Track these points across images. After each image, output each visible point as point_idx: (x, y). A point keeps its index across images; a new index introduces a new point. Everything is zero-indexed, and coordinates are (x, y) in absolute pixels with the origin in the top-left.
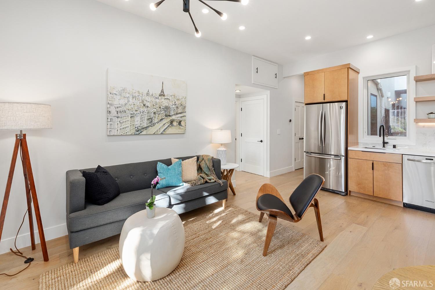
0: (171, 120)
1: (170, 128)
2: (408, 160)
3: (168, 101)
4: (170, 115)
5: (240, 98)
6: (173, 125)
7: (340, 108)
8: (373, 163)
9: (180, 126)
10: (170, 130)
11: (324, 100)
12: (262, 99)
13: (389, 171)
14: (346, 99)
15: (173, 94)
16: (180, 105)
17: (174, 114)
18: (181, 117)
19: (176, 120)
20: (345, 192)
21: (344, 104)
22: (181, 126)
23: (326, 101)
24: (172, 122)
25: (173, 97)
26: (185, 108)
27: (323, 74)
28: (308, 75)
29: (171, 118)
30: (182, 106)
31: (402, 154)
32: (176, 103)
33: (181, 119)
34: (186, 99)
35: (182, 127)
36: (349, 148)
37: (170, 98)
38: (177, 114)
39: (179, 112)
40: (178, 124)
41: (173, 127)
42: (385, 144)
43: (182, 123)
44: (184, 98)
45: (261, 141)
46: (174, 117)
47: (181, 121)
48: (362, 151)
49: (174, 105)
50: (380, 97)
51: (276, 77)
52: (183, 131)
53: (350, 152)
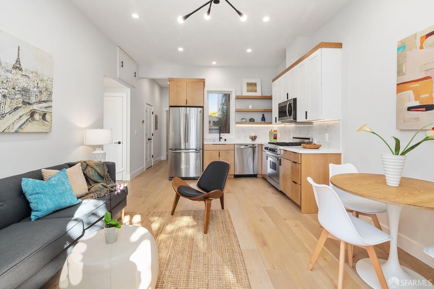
0: (32, 110)
1: (30, 123)
3: (27, 79)
4: (30, 102)
6: (34, 120)
8: (219, 153)
9: (44, 121)
10: (30, 127)
13: (228, 156)
14: (202, 105)
15: (35, 71)
16: (44, 89)
17: (37, 102)
18: (46, 107)
19: (39, 111)
21: (202, 109)
22: (46, 121)
23: (187, 105)
24: (32, 114)
25: (34, 74)
26: (51, 94)
27: (185, 83)
28: (172, 81)
29: (31, 108)
30: (47, 91)
31: (230, 144)
32: (39, 85)
33: (46, 111)
34: (52, 81)
35: (46, 123)
36: (204, 143)
37: (31, 76)
38: (40, 102)
39: (43, 99)
40: (41, 117)
41: (34, 122)
42: (220, 139)
43: (47, 117)
44: (50, 79)
45: (119, 143)
46: (35, 107)
47: (46, 113)
49: (35, 88)
51: (135, 76)
52: (48, 128)
53: (205, 146)
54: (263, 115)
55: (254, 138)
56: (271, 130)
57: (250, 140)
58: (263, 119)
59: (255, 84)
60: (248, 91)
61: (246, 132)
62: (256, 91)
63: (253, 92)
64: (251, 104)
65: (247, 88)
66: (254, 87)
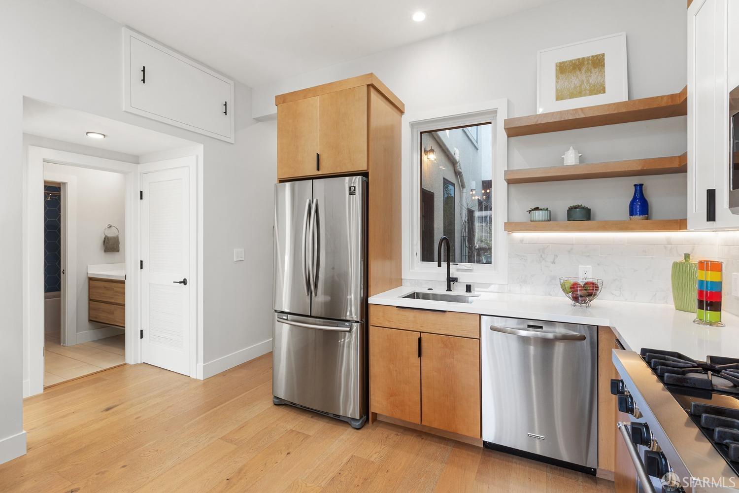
2: (493, 329)
5: (138, 164)
7: (350, 190)
8: (420, 340)
11: (318, 169)
12: (185, 167)
13: (453, 358)
14: (363, 167)
20: (361, 417)
21: (357, 181)
23: (322, 172)
27: (314, 101)
31: (481, 315)
36: (371, 300)
42: (452, 283)
45: (184, 282)
48: (397, 307)
50: (460, 188)
51: (226, 113)
53: (372, 310)
54: (639, 188)
55: (583, 293)
56: (687, 256)
57: (567, 300)
58: (640, 205)
59: (598, 62)
60: (559, 97)
61: (554, 263)
62: (601, 89)
63: (585, 95)
64: (571, 148)
65: (557, 82)
66: (591, 73)
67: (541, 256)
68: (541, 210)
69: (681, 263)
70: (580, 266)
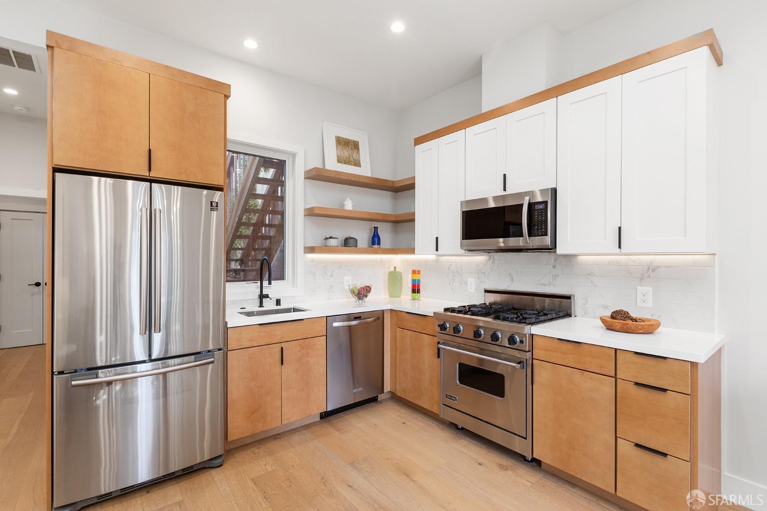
7: (211, 206)
8: (282, 350)
14: (220, 182)
21: (220, 197)
23: (154, 174)
27: (142, 77)
28: (70, 51)
31: (327, 317)
48: (260, 325)
53: (230, 334)
54: (376, 228)
55: (362, 293)
56: (395, 268)
58: (375, 239)
59: (356, 145)
60: (339, 161)
61: (331, 276)
62: (357, 164)
63: (352, 165)
64: (348, 198)
65: (337, 150)
66: (353, 151)
67: (324, 272)
68: (334, 238)
69: (392, 272)
70: (345, 277)
